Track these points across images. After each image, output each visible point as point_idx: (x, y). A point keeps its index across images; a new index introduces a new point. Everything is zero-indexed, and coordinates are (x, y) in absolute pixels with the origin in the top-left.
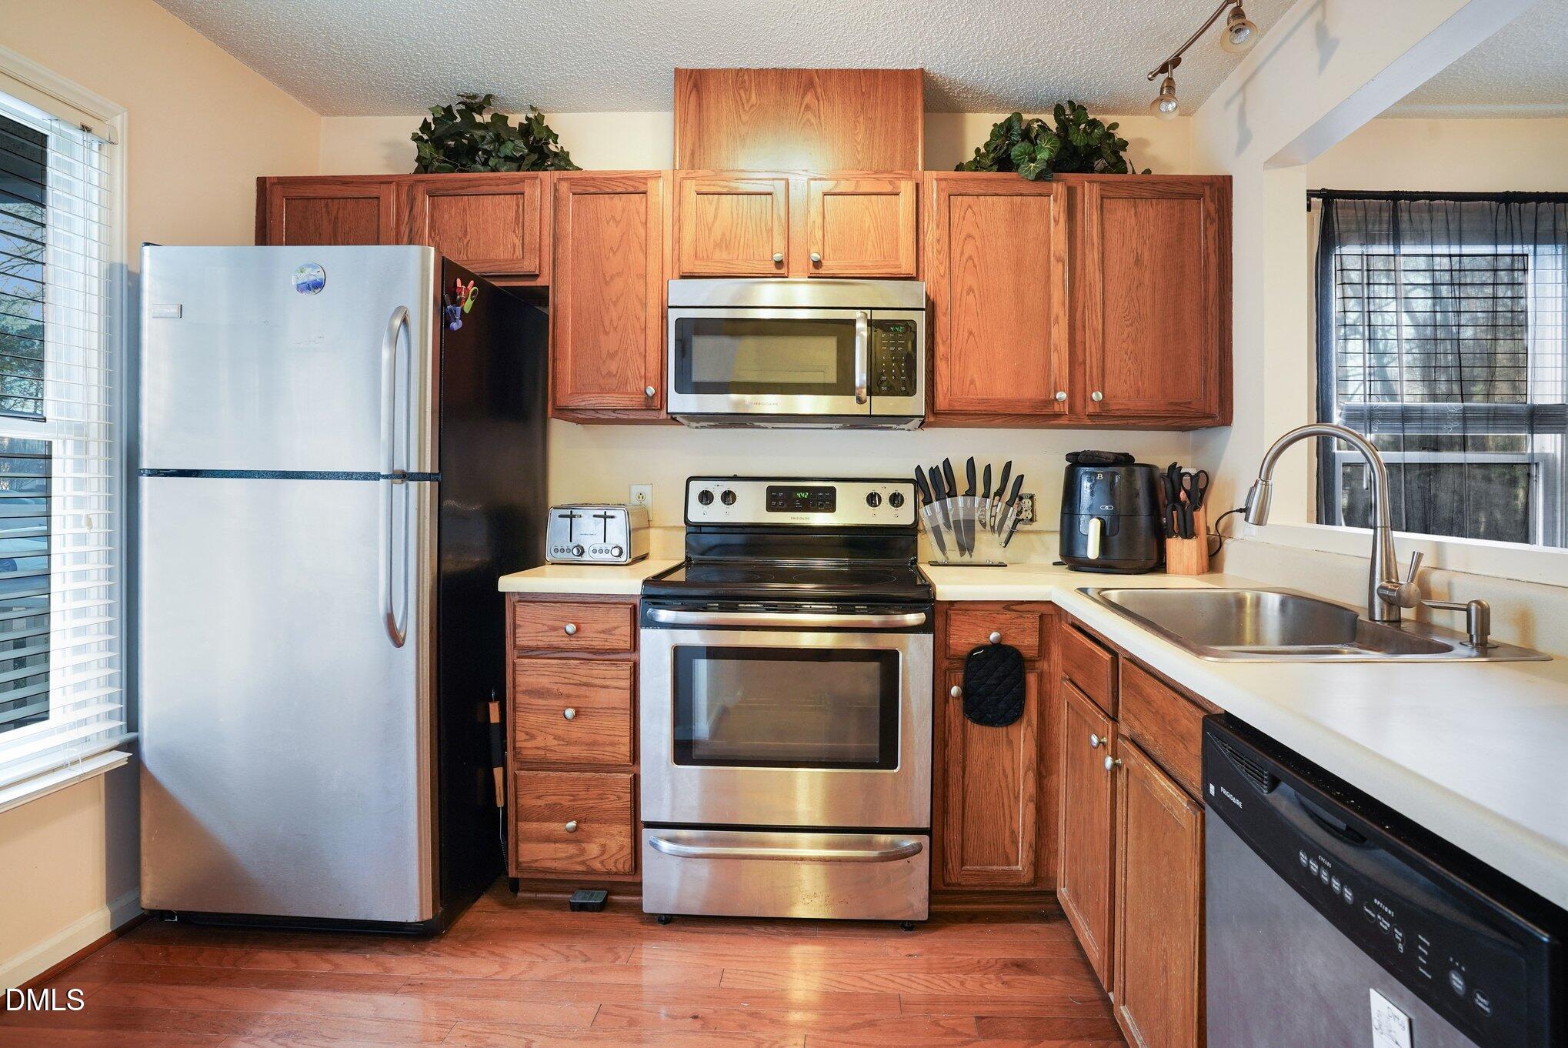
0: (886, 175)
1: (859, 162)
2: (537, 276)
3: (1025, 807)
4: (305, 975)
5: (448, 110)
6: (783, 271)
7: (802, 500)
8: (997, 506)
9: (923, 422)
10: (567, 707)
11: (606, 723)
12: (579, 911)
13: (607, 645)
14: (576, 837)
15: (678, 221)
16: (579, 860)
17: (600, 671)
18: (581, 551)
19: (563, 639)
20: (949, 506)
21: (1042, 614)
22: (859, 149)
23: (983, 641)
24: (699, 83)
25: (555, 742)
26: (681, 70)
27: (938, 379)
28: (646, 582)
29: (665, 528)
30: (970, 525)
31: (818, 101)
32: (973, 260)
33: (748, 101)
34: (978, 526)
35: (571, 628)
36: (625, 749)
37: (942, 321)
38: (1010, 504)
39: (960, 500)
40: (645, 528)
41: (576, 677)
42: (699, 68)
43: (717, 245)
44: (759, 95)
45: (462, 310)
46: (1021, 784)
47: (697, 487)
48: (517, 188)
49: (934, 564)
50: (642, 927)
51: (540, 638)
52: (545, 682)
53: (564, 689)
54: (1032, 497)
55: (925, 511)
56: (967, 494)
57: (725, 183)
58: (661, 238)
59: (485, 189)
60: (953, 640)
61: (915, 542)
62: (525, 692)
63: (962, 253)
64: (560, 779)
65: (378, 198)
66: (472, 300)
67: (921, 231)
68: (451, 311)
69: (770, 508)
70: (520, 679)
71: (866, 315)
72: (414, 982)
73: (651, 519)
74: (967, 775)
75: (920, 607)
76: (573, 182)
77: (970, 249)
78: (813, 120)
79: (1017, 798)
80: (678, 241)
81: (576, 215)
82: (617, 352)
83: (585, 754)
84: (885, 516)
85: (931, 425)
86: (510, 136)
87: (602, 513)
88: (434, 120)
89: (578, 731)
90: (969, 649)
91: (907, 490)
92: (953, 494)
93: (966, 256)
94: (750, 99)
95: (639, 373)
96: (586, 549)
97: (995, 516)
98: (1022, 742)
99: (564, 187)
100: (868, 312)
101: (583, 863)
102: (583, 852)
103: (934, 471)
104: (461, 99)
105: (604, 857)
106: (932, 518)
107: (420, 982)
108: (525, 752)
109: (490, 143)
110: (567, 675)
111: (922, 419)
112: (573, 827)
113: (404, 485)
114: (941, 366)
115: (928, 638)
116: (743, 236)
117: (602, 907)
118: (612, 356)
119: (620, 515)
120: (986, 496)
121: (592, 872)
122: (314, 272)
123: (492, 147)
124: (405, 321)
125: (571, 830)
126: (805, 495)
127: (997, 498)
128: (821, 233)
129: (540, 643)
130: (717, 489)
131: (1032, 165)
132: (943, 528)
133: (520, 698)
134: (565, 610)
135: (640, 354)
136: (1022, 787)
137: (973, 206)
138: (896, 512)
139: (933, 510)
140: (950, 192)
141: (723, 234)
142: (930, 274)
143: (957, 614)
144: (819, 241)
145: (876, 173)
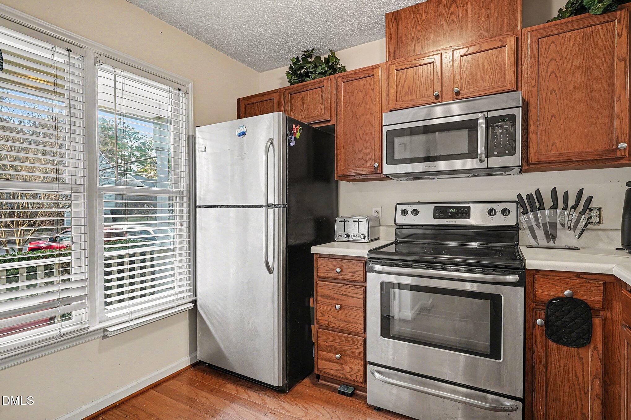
0: (497, 38)
1: (481, 34)
2: (330, 121)
3: (593, 401)
4: (239, 398)
5: (297, 58)
6: (440, 100)
7: (452, 213)
8: (573, 215)
9: (521, 170)
10: (337, 304)
11: (354, 313)
12: (342, 395)
13: (354, 279)
14: (340, 362)
15: (388, 86)
16: (341, 372)
17: (350, 289)
18: (348, 236)
19: (336, 274)
20: (539, 215)
21: (606, 282)
22: (481, 27)
23: (560, 295)
24: (397, 18)
25: (332, 319)
26: (388, 14)
27: (530, 145)
28: (370, 252)
29: (387, 226)
30: (553, 225)
31: (458, 8)
32: (555, 73)
33: (421, 19)
34: (559, 226)
35: (338, 270)
36: (361, 326)
37: (534, 112)
38: (582, 213)
39: (547, 212)
40: (378, 226)
41: (341, 292)
42: (397, 10)
43: (407, 93)
44: (426, 14)
45: (295, 138)
46: (590, 385)
47: (400, 208)
48: (321, 84)
49: (530, 246)
50: (366, 410)
51: (327, 273)
52: (328, 292)
53: (336, 296)
54: (599, 209)
55: (523, 218)
56: (551, 208)
57: (410, 63)
58: (380, 95)
59: (310, 88)
60: (538, 292)
61: (517, 234)
62: (321, 296)
63: (547, 70)
64: (335, 335)
65: (273, 99)
66: (300, 132)
67: (519, 64)
68: (290, 138)
69: (435, 217)
70: (319, 290)
71: (485, 115)
72: (272, 412)
73: (381, 222)
74: (549, 372)
75: (516, 272)
76: (343, 77)
77: (553, 67)
78: (455, 19)
79: (586, 393)
80: (388, 95)
81: (345, 91)
82: (362, 149)
83: (344, 326)
84: (499, 220)
85: (527, 171)
86: (320, 64)
87: (357, 220)
88: (293, 64)
89: (341, 315)
90: (550, 298)
91: (513, 207)
92: (542, 208)
93: (550, 71)
94: (422, 17)
95: (372, 157)
96: (350, 236)
97: (571, 221)
98: (590, 360)
99: (340, 79)
100: (486, 113)
101: (343, 374)
102: (343, 369)
103: (529, 196)
104: (303, 53)
105: (352, 373)
106: (528, 221)
107: (275, 412)
108: (321, 321)
109: (312, 68)
110: (337, 290)
111: (520, 168)
112: (339, 357)
113: (273, 209)
114: (533, 137)
115: (521, 290)
116: (419, 87)
117: (352, 395)
118: (360, 151)
119: (365, 220)
120: (565, 208)
121: (347, 379)
122: (243, 129)
123: (313, 70)
124: (272, 143)
125: (339, 358)
126: (454, 211)
127: (573, 210)
128: (459, 77)
129: (327, 275)
130: (410, 208)
131: (600, 4)
132: (535, 227)
133: (319, 298)
134: (336, 262)
135: (372, 149)
136: (590, 388)
137: (555, 41)
138: (505, 219)
139: (528, 217)
140: (539, 37)
141: (409, 87)
142: (525, 87)
143: (541, 277)
144: (458, 80)
145: (491, 38)
